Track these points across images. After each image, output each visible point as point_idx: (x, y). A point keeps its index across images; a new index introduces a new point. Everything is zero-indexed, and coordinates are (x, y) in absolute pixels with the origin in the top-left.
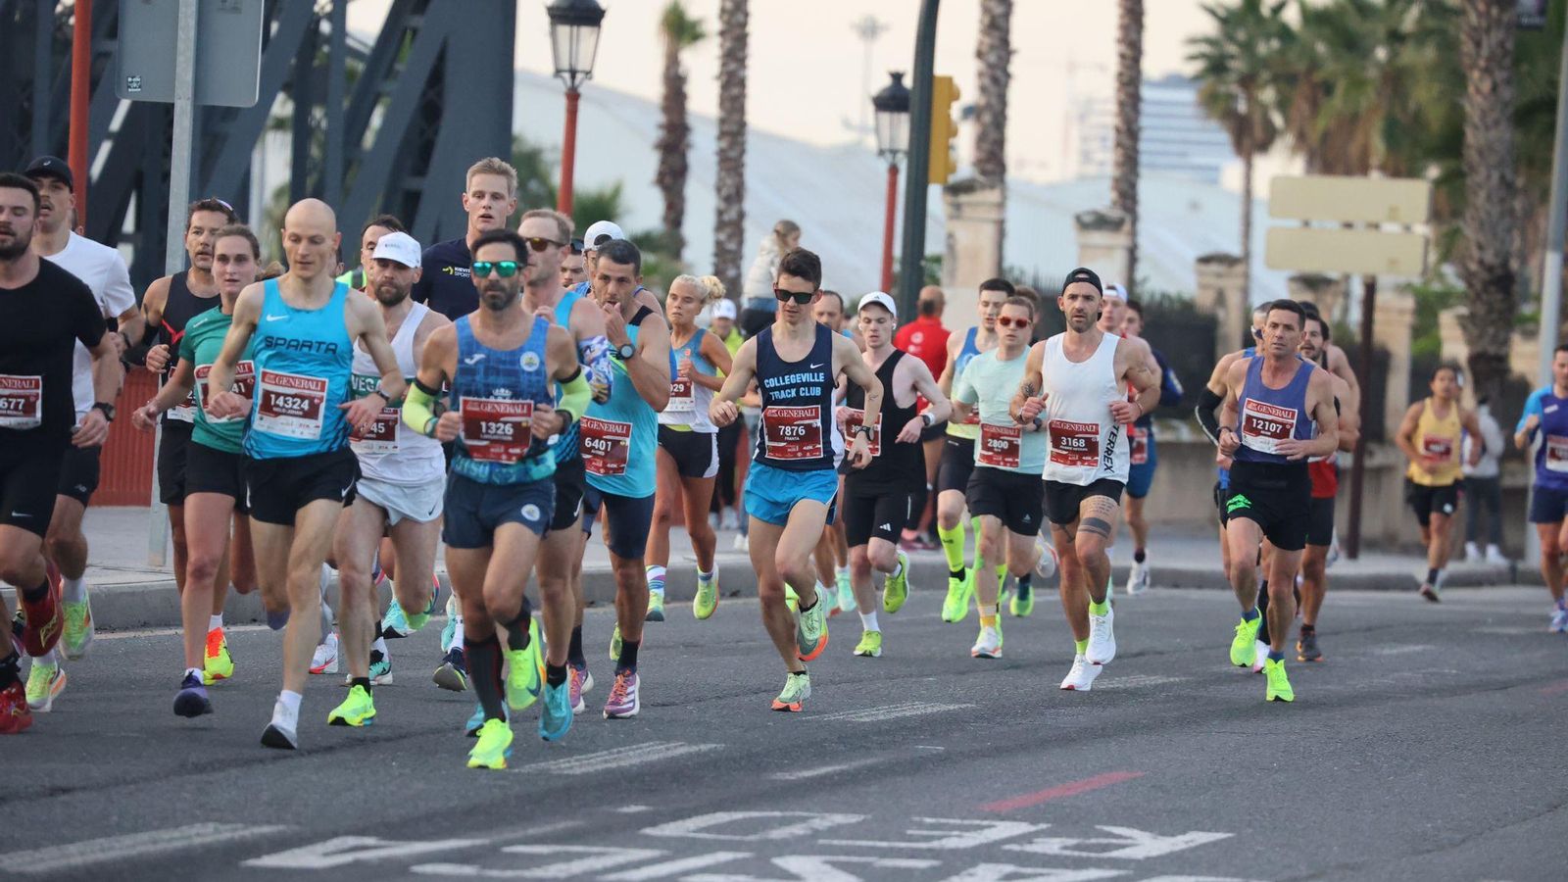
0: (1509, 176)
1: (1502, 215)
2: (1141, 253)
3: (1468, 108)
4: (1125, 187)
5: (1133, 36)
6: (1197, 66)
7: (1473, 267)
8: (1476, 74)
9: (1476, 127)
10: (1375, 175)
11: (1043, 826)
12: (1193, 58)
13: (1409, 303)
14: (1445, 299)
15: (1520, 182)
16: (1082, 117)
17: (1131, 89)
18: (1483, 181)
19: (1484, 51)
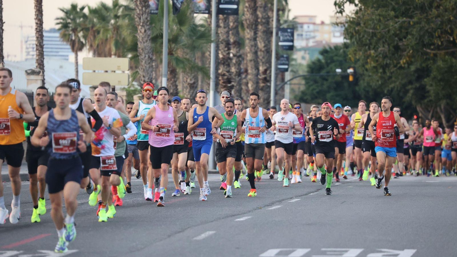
0: (151, 56)
1: (149, 67)
2: (45, 81)
3: (138, 37)
4: (40, 62)
5: (40, 18)
6: (59, 26)
7: (142, 82)
8: (140, 27)
9: (141, 42)
10: (113, 57)
11: (21, 252)
12: (58, 24)
13: (125, 93)
14: (135, 92)
15: (154, 58)
16: (26, 42)
17: (40, 33)
18: (144, 58)
19: (142, 21)
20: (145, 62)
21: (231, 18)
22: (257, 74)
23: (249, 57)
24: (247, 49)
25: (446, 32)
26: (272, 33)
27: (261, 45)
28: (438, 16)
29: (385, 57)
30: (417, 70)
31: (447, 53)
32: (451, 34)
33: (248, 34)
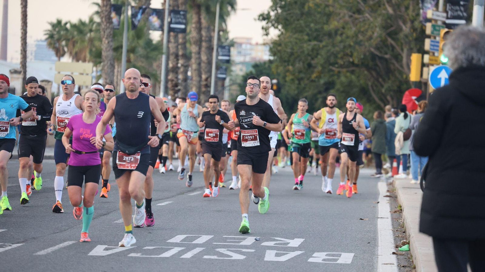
3: (102, 47)
8: (104, 39)
9: (104, 52)
19: (106, 34)
20: (108, 68)
21: (180, 36)
22: (200, 81)
23: (194, 66)
24: (193, 60)
25: (347, 55)
26: (213, 49)
27: (204, 58)
28: (341, 42)
29: (300, 72)
30: (325, 84)
31: (348, 71)
32: (351, 56)
33: (194, 49)
